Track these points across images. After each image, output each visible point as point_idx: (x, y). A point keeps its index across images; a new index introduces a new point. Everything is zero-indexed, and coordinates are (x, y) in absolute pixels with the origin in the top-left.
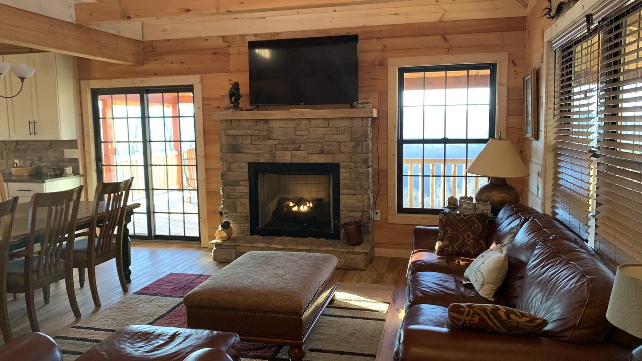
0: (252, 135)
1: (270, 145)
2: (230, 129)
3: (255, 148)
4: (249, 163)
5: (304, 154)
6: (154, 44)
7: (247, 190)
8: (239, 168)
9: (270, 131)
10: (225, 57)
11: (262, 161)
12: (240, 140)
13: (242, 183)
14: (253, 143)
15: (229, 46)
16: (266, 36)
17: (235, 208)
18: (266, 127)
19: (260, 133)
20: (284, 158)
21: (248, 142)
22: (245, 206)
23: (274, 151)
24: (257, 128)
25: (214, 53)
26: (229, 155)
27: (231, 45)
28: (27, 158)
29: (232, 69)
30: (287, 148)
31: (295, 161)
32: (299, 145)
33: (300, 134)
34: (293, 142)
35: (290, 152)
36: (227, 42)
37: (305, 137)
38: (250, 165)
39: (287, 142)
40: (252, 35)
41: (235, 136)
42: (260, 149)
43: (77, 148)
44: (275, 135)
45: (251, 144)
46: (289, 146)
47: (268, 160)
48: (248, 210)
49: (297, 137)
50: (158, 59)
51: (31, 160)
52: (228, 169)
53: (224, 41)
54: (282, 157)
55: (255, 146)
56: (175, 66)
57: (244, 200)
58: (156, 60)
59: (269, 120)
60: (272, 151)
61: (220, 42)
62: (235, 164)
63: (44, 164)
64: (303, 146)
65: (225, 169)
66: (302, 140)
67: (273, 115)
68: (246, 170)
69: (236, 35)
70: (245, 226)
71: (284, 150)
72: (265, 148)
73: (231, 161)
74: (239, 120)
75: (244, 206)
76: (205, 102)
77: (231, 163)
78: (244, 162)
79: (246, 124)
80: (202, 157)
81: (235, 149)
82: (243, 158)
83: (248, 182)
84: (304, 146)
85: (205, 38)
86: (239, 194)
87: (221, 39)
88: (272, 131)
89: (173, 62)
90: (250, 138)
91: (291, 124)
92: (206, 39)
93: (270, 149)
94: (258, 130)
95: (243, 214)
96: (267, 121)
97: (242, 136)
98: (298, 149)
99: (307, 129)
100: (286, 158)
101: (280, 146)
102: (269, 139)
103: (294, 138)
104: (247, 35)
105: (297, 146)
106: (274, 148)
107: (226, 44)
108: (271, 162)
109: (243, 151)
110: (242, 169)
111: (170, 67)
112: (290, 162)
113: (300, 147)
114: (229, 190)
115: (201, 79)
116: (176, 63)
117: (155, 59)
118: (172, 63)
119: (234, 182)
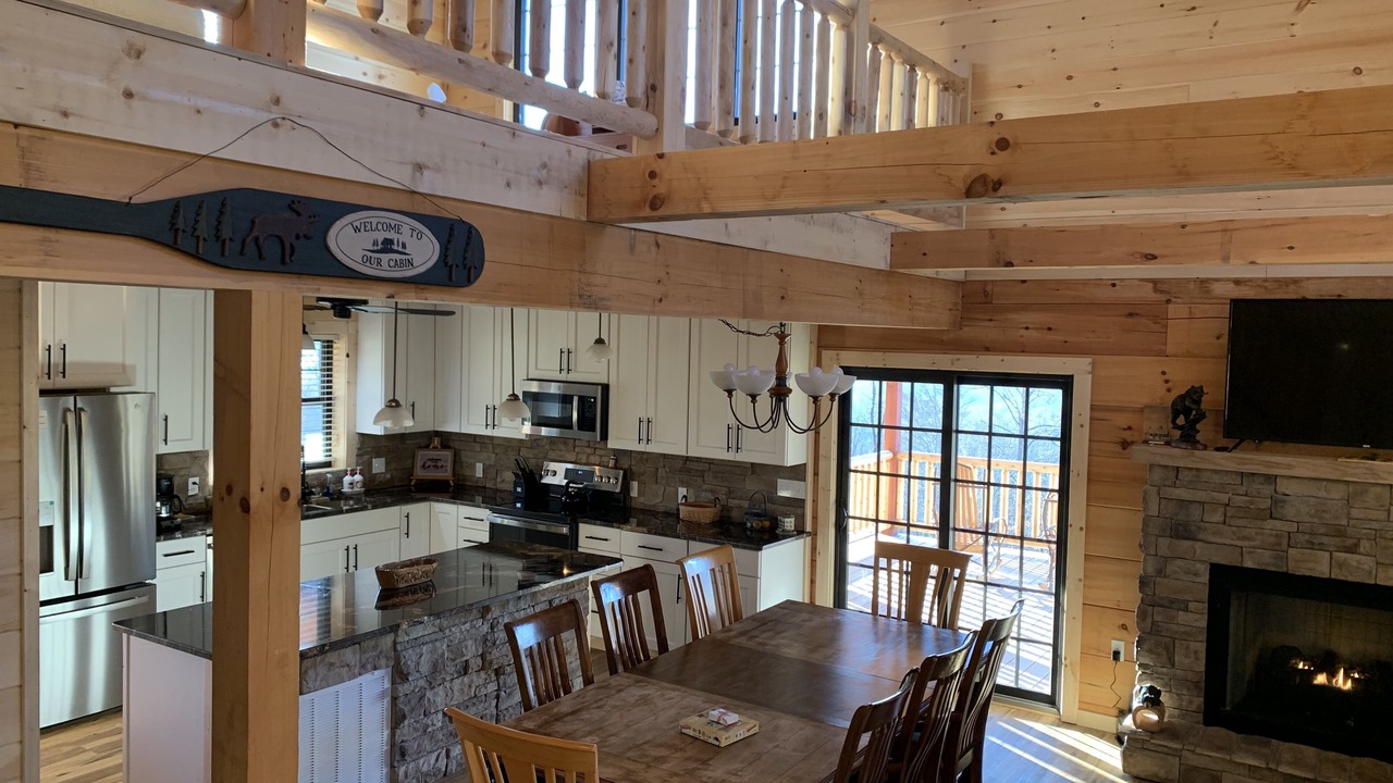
0: (1228, 505)
1: (1274, 532)
2: (1174, 485)
3: (1234, 533)
4: (1211, 564)
5: (1368, 563)
6: (989, 288)
7: (1204, 624)
8: (1187, 572)
9: (1277, 501)
10: (1156, 323)
11: (1249, 564)
12: (1196, 512)
13: (1192, 606)
14: (1232, 522)
15: (1168, 301)
16: (1266, 284)
17: (1170, 659)
18: (1267, 490)
19: (1251, 503)
20: (1311, 565)
21: (1218, 517)
22: (1197, 659)
23: (1285, 547)
24: (1242, 490)
25: (1131, 315)
26: (1164, 542)
27: (1173, 300)
28: (705, 487)
29: (1170, 349)
30: (1322, 544)
31: (1337, 575)
32: (1355, 541)
33: (1361, 516)
34: (1339, 532)
35: (1327, 554)
36: (1162, 292)
37: (1375, 525)
38: (1216, 569)
39: (1322, 531)
40: (1229, 280)
41: (1184, 504)
42: (1245, 538)
43: (804, 479)
44: (1289, 511)
45: (1224, 523)
46: (1325, 540)
47: (1268, 564)
48: (1203, 669)
49: (1351, 522)
50: (995, 318)
51: (712, 491)
52: (1160, 572)
53: (1156, 290)
54: (1304, 561)
55: (1234, 529)
56: (1033, 334)
57: (1194, 645)
58: (991, 320)
59: (1276, 476)
60: (1280, 544)
61: (1147, 293)
62: (1179, 562)
63: (736, 501)
64: (1365, 545)
65: (1151, 570)
66: (1364, 531)
67: (1290, 466)
68: (1205, 579)
69: (1188, 280)
70: (1191, 702)
71: (1311, 545)
72: (1260, 537)
73: (1168, 554)
74: (1197, 470)
75: (1193, 658)
76: (1098, 415)
77: (1166, 559)
78: (1202, 562)
79: (1216, 479)
80: (1081, 529)
81: (1181, 531)
82: (1198, 551)
83: (1206, 605)
84: (1367, 545)
85: (1110, 282)
86: (1182, 629)
87: (1151, 285)
88: (1284, 501)
89: (1030, 326)
90: (1221, 510)
91: (1338, 493)
92: (1114, 285)
93: (1273, 540)
94: (1246, 495)
95: (1190, 676)
96: (1271, 479)
97: (1202, 503)
98: (1353, 549)
99: (1382, 506)
100: (1319, 565)
101: (1301, 538)
102: (1271, 517)
103: (1344, 522)
104: (1217, 280)
105: (1349, 542)
106: (1285, 541)
107: (1164, 298)
108: (1273, 569)
109: (1201, 536)
110: (1196, 575)
111: (1022, 336)
112: (1327, 576)
113: (1356, 545)
114: (1158, 618)
115: (1094, 364)
116: (1037, 329)
117: (989, 318)
118: (1027, 328)
119: (1172, 601)
